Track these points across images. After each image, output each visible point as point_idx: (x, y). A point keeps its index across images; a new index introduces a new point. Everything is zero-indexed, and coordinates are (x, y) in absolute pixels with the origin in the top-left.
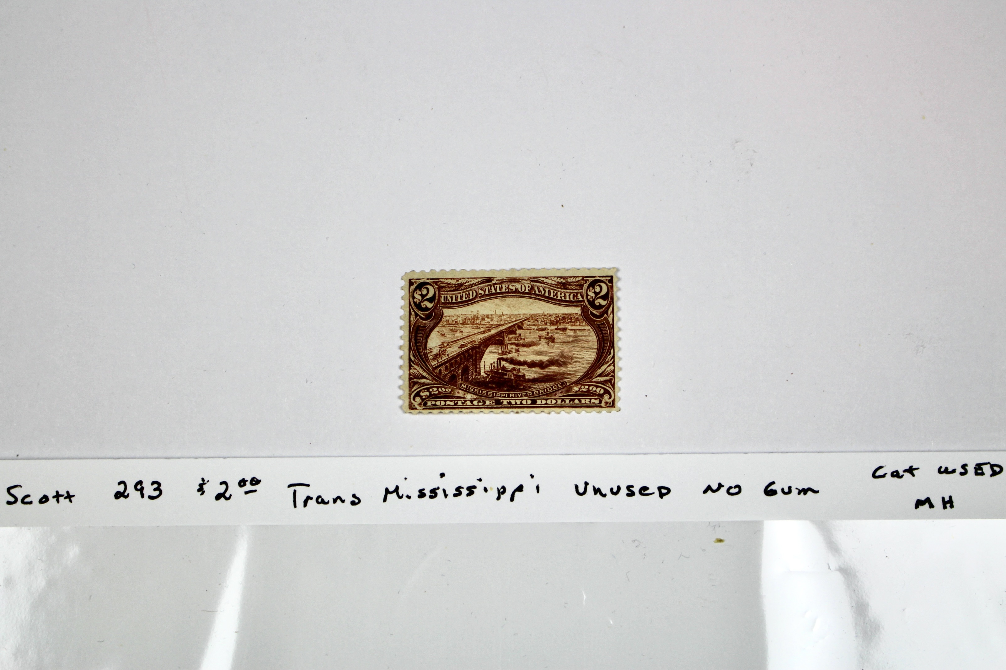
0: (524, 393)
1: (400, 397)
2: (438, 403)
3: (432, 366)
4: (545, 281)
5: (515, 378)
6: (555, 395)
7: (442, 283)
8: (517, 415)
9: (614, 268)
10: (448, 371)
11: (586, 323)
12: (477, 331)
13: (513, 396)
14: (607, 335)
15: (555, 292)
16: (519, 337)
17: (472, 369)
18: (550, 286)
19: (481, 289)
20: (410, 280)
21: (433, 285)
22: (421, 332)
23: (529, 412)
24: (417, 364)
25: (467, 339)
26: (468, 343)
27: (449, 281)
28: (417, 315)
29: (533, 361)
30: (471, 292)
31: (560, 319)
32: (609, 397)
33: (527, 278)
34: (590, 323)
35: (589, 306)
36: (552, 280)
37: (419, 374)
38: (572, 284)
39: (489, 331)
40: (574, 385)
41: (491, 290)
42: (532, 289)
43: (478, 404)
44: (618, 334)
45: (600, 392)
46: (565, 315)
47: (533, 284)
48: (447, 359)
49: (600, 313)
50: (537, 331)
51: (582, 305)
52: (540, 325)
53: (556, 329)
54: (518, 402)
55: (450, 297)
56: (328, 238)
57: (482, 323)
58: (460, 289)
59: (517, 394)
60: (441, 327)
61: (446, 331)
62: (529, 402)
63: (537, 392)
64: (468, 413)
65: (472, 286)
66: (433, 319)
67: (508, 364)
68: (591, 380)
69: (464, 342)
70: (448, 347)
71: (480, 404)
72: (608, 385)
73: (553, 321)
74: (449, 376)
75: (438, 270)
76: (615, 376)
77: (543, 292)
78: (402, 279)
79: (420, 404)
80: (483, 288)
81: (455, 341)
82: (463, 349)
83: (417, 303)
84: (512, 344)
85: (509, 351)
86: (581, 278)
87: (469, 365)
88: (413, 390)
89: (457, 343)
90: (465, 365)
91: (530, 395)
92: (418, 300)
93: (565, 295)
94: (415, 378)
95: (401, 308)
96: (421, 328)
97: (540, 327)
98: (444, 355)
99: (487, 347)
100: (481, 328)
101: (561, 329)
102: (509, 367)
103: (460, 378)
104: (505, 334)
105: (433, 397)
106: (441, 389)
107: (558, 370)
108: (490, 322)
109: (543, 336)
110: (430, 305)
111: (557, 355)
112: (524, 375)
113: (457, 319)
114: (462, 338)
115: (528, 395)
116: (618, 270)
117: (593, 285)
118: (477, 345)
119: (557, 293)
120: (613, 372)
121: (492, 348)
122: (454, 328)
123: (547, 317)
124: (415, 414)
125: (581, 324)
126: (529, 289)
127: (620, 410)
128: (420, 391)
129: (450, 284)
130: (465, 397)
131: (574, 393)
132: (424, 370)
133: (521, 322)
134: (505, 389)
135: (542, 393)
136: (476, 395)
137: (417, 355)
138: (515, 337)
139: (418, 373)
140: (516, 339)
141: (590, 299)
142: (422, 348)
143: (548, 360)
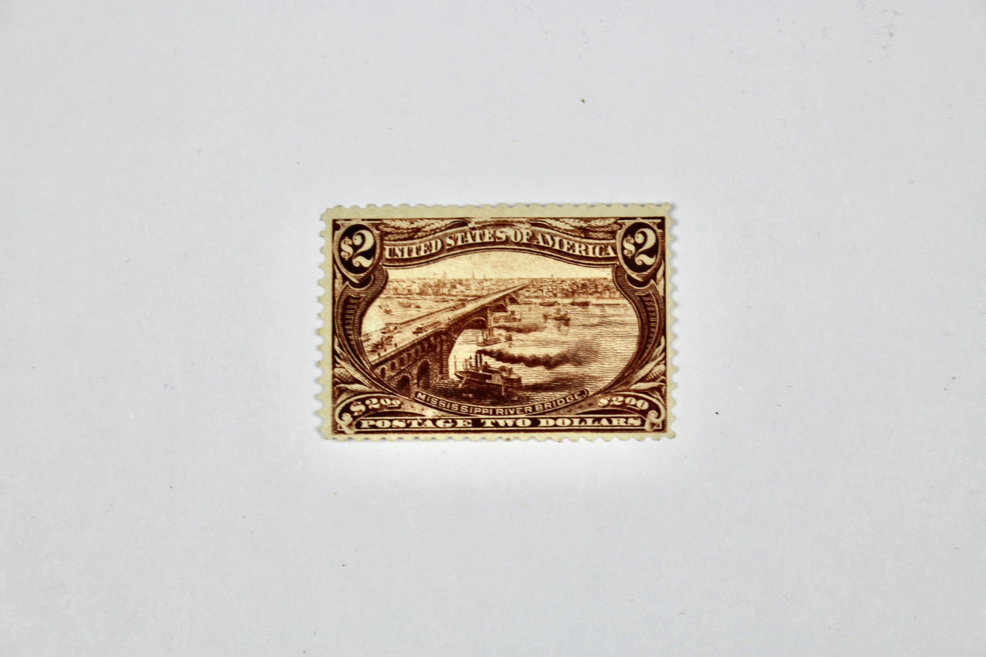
0: (519, 407)
1: (317, 414)
2: (379, 424)
3: (370, 363)
4: (554, 225)
5: (505, 383)
6: (570, 411)
7: (387, 226)
8: (508, 443)
9: (666, 204)
10: (397, 371)
11: (620, 294)
12: (443, 306)
13: (501, 413)
14: (654, 314)
15: (571, 243)
16: (512, 317)
17: (435, 368)
18: (563, 233)
19: (451, 238)
20: (334, 221)
21: (372, 230)
22: (351, 306)
23: (528, 439)
24: (345, 360)
25: (427, 319)
26: (429, 326)
27: (398, 224)
28: (345, 278)
29: (534, 356)
30: (433, 243)
31: (578, 287)
32: (657, 414)
33: (524, 220)
34: (627, 295)
35: (625, 267)
36: (567, 223)
37: (349, 376)
38: (598, 229)
39: (463, 305)
40: (600, 395)
41: (466, 239)
42: (533, 237)
43: (444, 425)
44: (672, 313)
45: (642, 406)
46: (586, 281)
47: (535, 230)
48: (394, 351)
49: (643, 278)
50: (541, 307)
51: (613, 264)
52: (546, 297)
53: (573, 304)
54: (510, 423)
55: (399, 249)
56: (200, 150)
57: (452, 293)
58: (416, 237)
59: (507, 409)
60: (384, 298)
61: (392, 305)
62: (528, 422)
63: (540, 407)
64: (427, 440)
65: (436, 233)
66: (371, 286)
67: (494, 361)
68: (628, 386)
69: (422, 324)
70: (396, 331)
71: (448, 425)
72: (655, 396)
73: (567, 290)
74: (397, 379)
75: (379, 205)
76: (668, 381)
77: (551, 243)
78: (321, 219)
79: (350, 425)
80: (453, 236)
81: (408, 322)
82: (420, 335)
83: (344, 259)
84: (499, 327)
85: (495, 339)
86: (613, 220)
87: (431, 361)
88: (339, 401)
89: (410, 325)
90: (424, 361)
91: (529, 412)
92: (347, 254)
93: (587, 247)
94: (343, 382)
95: (320, 267)
96: (352, 301)
97: (546, 300)
98: (389, 344)
99: (459, 331)
100: (451, 302)
101: (579, 304)
102: (495, 365)
103: (416, 383)
104: (488, 311)
105: (372, 413)
106: (385, 401)
107: (574, 371)
108: (465, 291)
109: (550, 315)
110: (366, 263)
111: (574, 346)
112: (519, 380)
113: (410, 286)
114: (419, 318)
115: (526, 411)
116: (673, 207)
117: (631, 231)
118: (444, 330)
119: (574, 244)
120: (664, 374)
121: (468, 334)
122: (405, 301)
123: (558, 284)
124: (341, 441)
125: (613, 296)
126: (528, 237)
127: (674, 437)
128: (351, 403)
129: (398, 228)
130: (424, 414)
131: (601, 409)
132: (357, 370)
133: (514, 292)
134: (488, 401)
135: (548, 408)
136: (441, 410)
137: (345, 345)
138: (504, 316)
139: (347, 374)
140: (507, 319)
141: (627, 254)
142: (354, 334)
143: (559, 354)
